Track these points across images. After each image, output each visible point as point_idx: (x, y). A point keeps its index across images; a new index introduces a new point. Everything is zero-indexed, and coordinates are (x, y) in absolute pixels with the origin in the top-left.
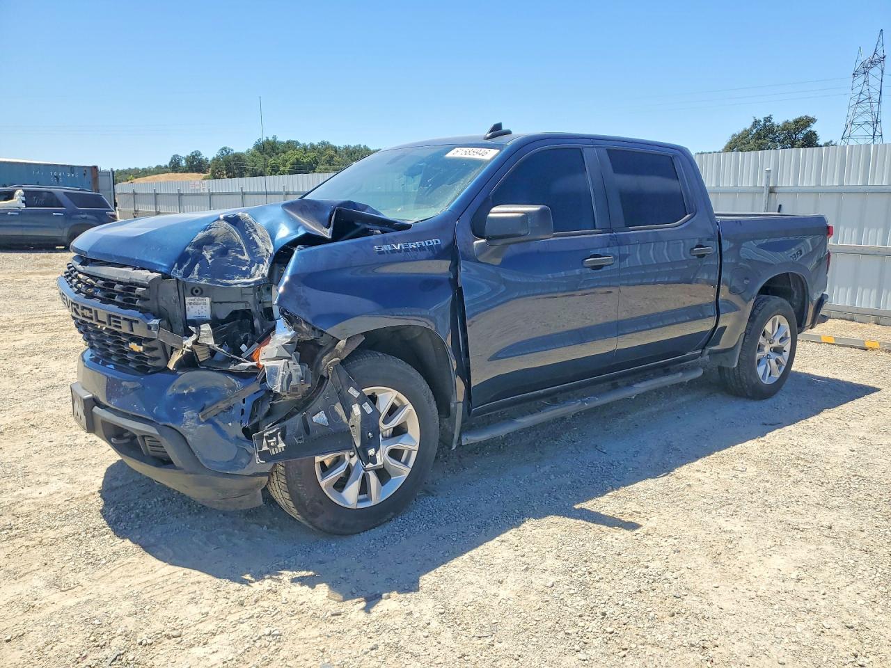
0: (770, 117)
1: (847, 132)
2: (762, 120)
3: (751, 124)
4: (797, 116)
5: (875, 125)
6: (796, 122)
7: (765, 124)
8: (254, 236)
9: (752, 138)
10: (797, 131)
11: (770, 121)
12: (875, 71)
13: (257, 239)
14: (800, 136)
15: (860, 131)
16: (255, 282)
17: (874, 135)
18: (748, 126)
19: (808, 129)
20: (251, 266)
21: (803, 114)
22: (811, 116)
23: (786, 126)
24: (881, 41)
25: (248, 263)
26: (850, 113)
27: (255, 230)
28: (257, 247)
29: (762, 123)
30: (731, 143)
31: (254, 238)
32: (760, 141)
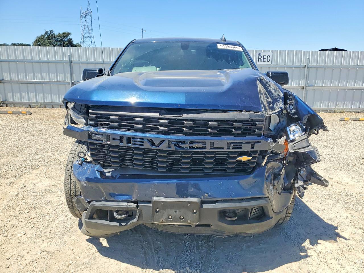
0: (52, 30)
1: (82, 40)
2: (49, 31)
3: (45, 33)
4: (64, 31)
5: (91, 38)
6: (64, 34)
7: (50, 33)
8: (270, 88)
9: (46, 39)
10: (65, 38)
11: (53, 32)
12: (88, 17)
13: (272, 90)
14: (66, 40)
15: (86, 40)
16: (278, 112)
17: (92, 42)
18: (43, 34)
19: (69, 37)
20: (273, 104)
21: (66, 31)
22: (69, 32)
23: (59, 35)
24: (89, 5)
25: (271, 103)
26: (82, 32)
27: (270, 85)
28: (273, 94)
29: (49, 33)
30: (37, 40)
31: (270, 90)
32: (50, 41)
